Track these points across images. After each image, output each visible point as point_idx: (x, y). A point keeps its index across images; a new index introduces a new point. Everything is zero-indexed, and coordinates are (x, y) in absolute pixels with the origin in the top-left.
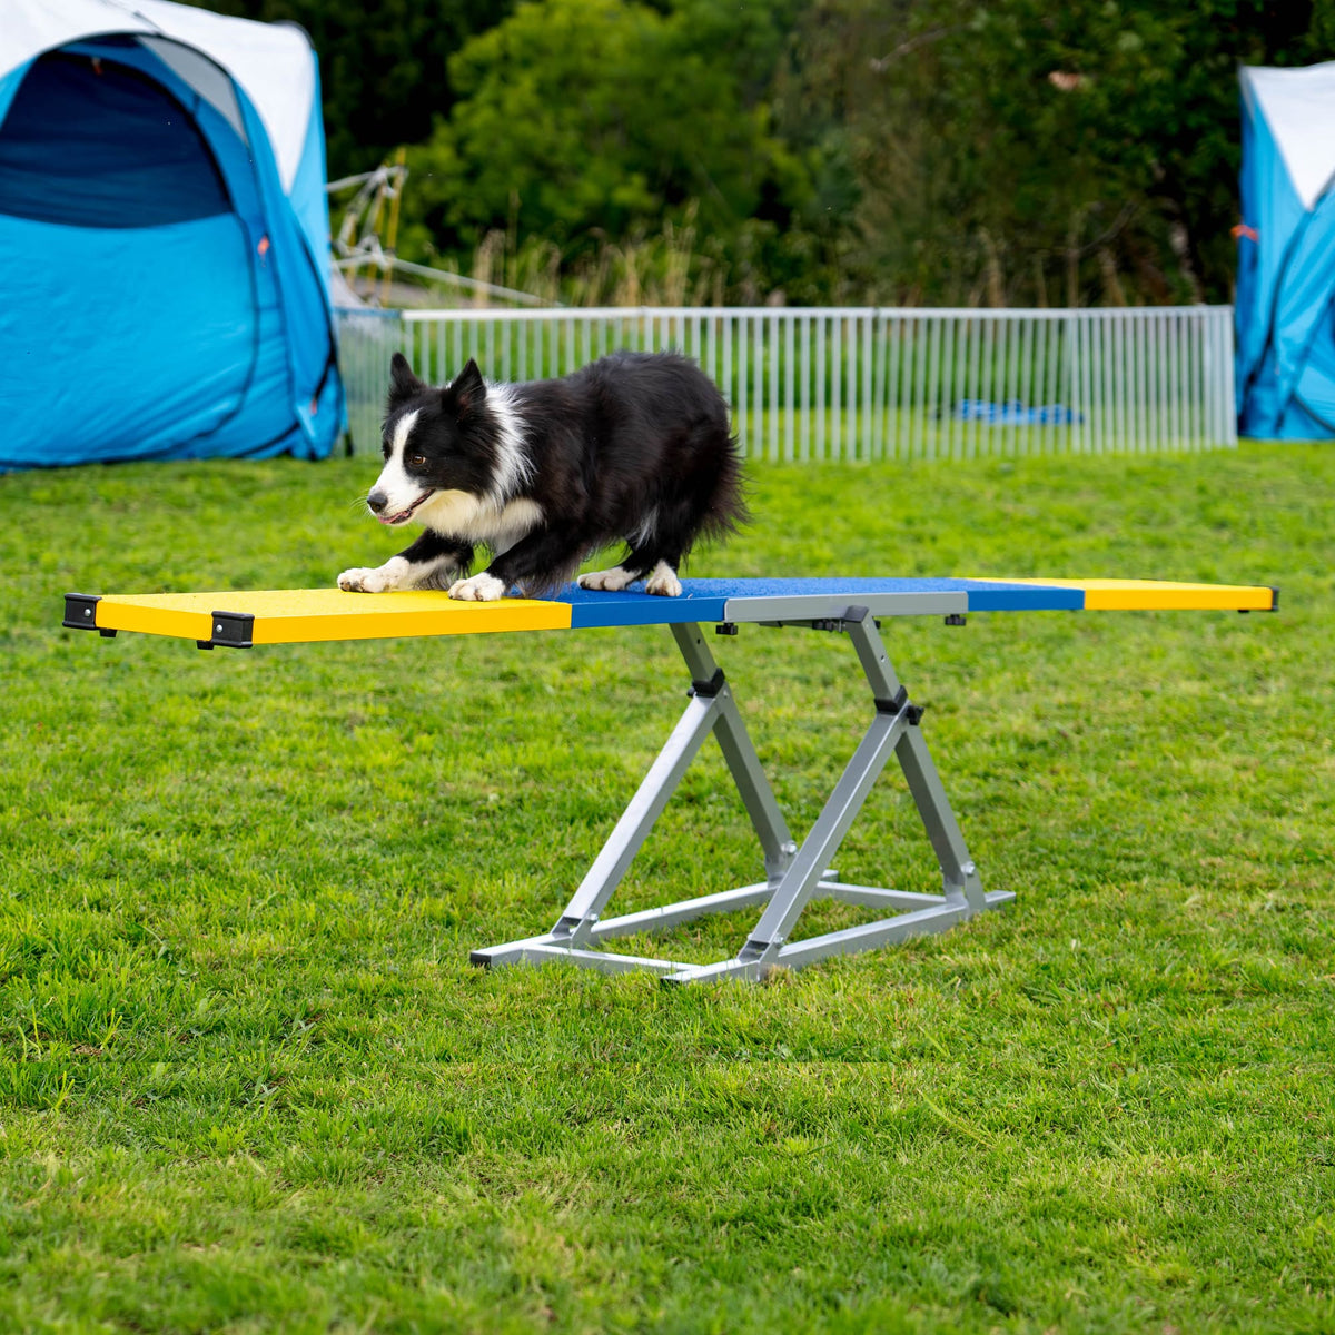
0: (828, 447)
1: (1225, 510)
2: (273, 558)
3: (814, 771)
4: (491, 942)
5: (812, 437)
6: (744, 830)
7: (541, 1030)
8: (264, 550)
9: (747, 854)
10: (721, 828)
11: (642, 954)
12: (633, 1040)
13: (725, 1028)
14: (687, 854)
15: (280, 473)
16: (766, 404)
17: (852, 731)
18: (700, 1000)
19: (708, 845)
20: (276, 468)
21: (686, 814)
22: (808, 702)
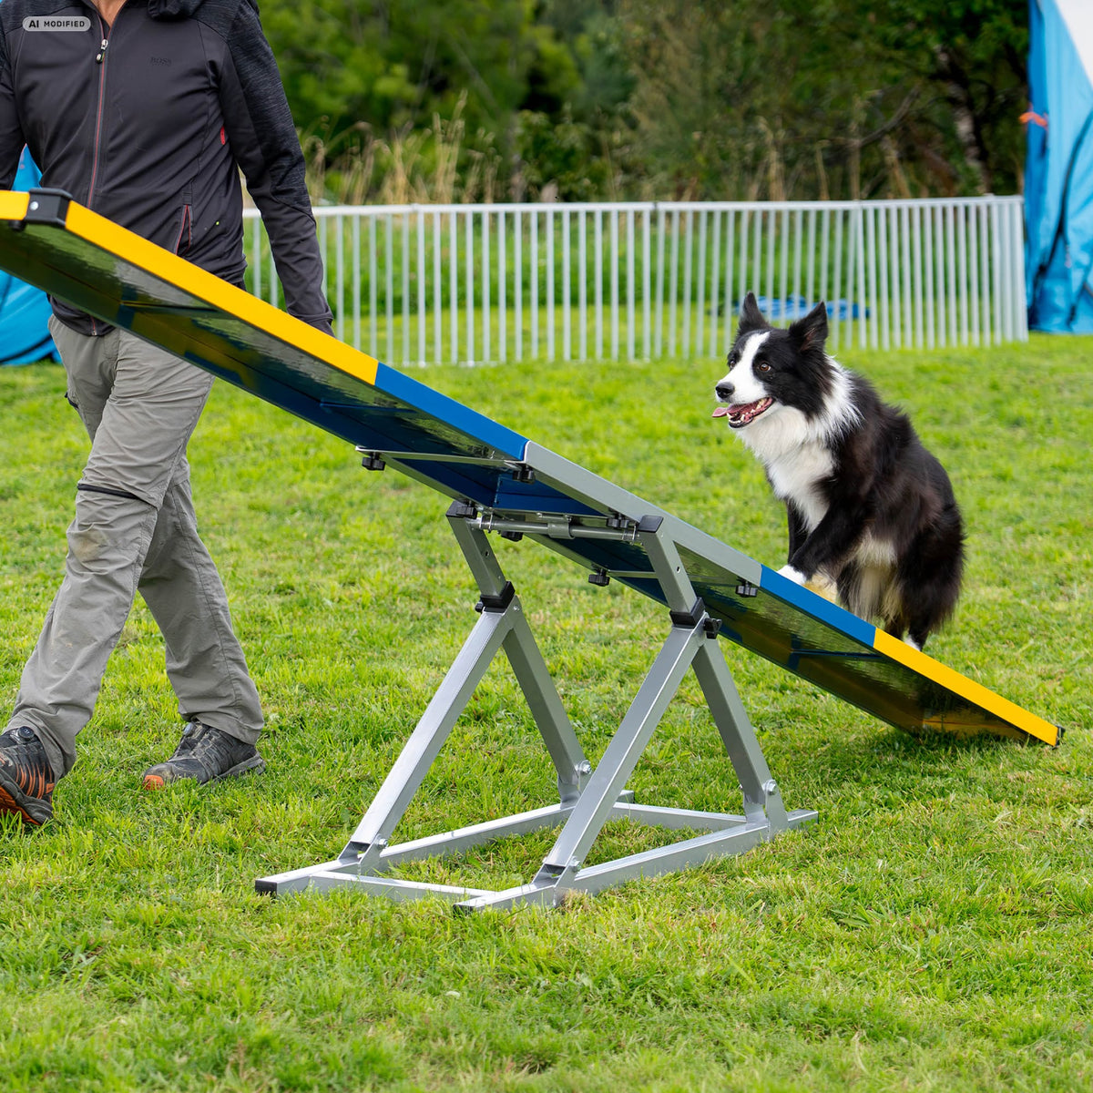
0: (607, 346)
1: (1019, 407)
2: (38, 469)
3: (604, 686)
4: (276, 870)
5: (591, 335)
6: (536, 750)
7: (331, 961)
8: (28, 460)
9: (538, 774)
10: (510, 747)
11: (434, 880)
12: (427, 971)
13: (521, 956)
14: (476, 772)
15: (42, 380)
16: (542, 302)
17: (641, 643)
18: (495, 927)
19: (498, 764)
20: (38, 375)
21: (474, 731)
22: (597, 613)
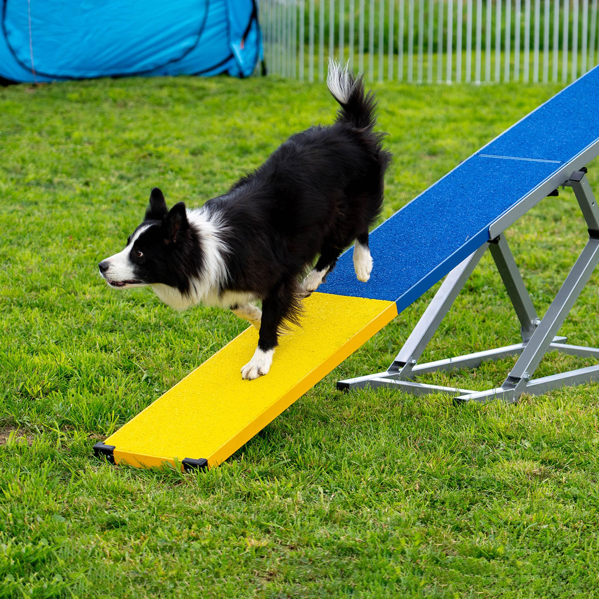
0: (560, 74)
2: (216, 138)
3: (547, 273)
4: (347, 377)
5: (550, 68)
6: (505, 307)
7: (377, 429)
8: (211, 132)
9: (505, 323)
10: (490, 307)
11: (440, 384)
12: (434, 436)
13: (490, 429)
14: (469, 322)
15: (221, 85)
16: (522, 48)
17: (572, 249)
18: (475, 412)
19: (482, 317)
20: (218, 82)
21: (468, 298)
22: (545, 231)
